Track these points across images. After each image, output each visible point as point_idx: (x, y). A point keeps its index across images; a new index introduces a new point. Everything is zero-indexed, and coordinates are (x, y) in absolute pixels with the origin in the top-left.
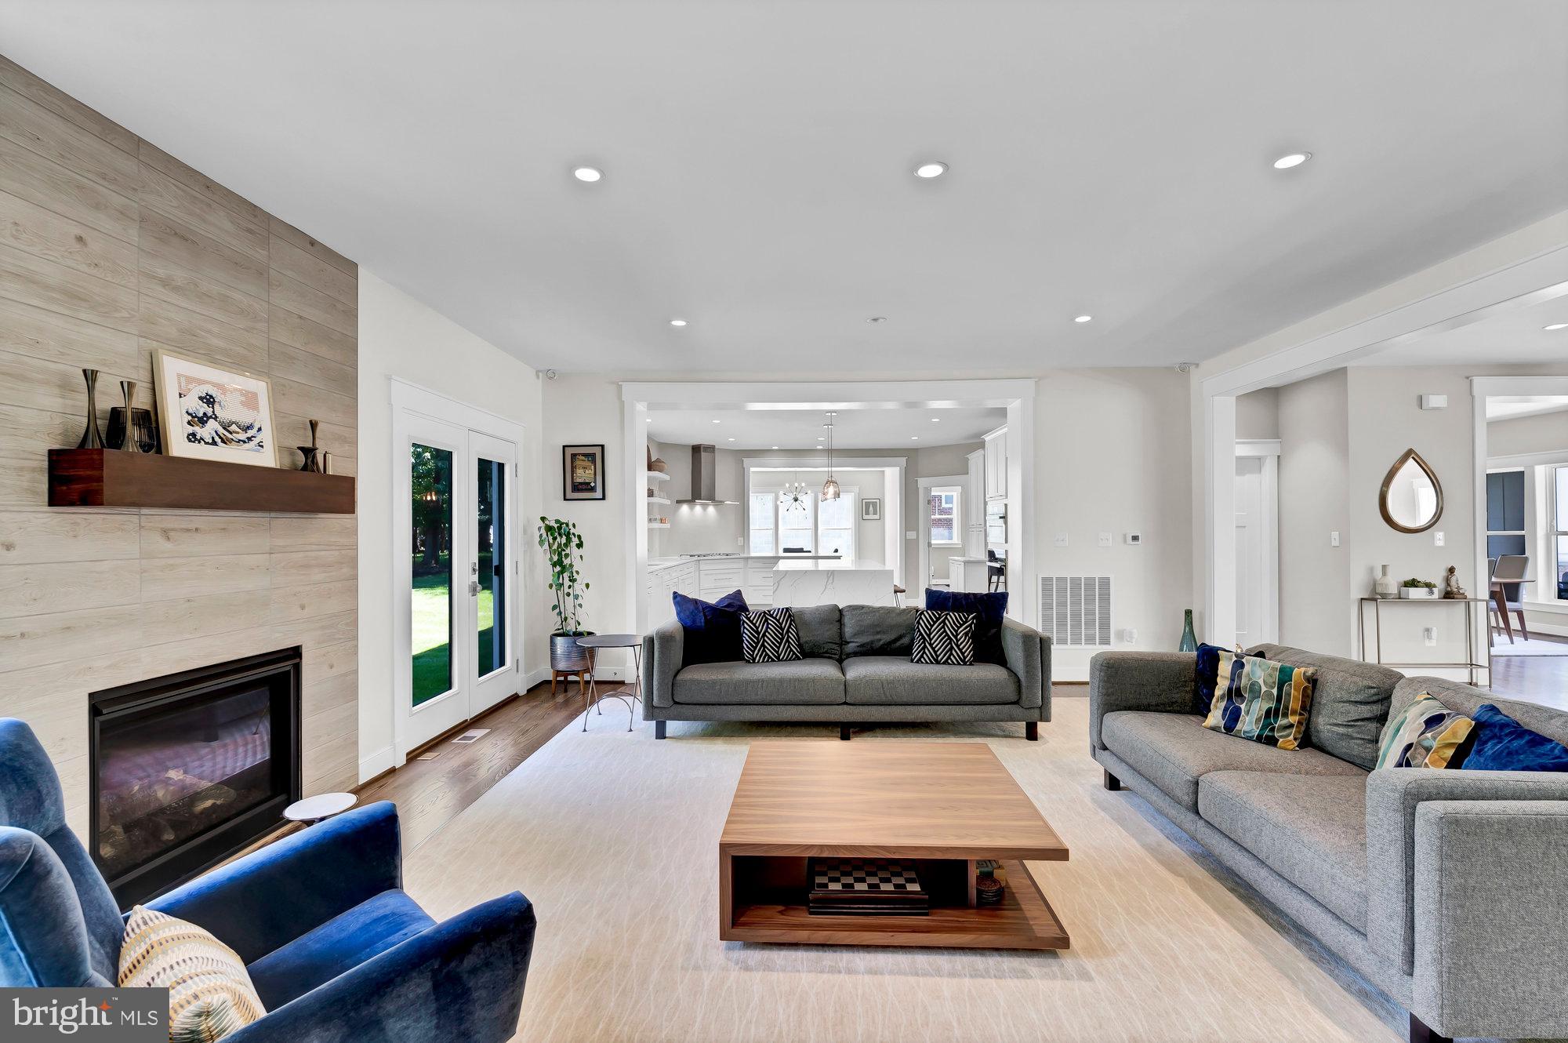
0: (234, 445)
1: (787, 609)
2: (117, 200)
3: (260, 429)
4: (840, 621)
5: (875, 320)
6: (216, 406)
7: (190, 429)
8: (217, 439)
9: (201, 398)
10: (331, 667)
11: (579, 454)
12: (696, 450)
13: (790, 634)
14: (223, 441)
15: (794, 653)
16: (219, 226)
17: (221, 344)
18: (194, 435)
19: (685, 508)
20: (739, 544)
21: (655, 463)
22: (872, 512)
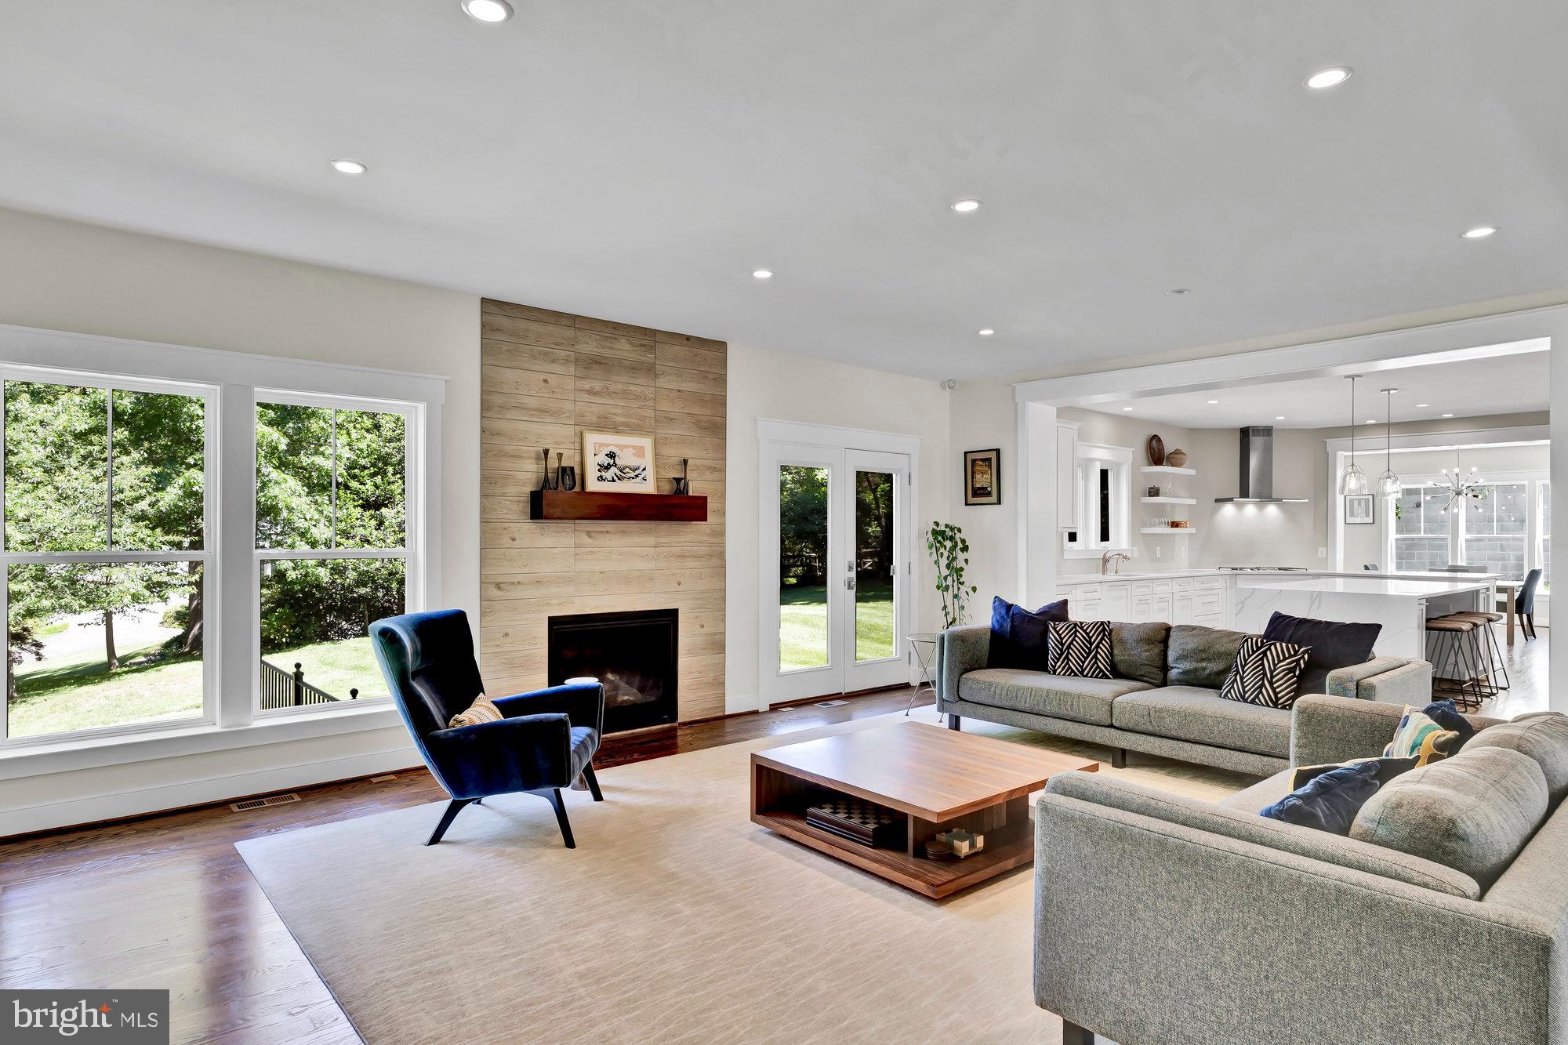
0: (625, 481)
1: (1102, 623)
2: (563, 353)
3: (644, 469)
4: (1165, 641)
5: (1180, 292)
6: (616, 458)
7: (599, 474)
8: (615, 478)
9: (607, 455)
10: (702, 626)
11: (976, 460)
12: (1245, 433)
13: (1099, 650)
14: (619, 479)
15: (1101, 670)
16: (624, 349)
17: (624, 420)
18: (601, 477)
19: (1228, 509)
20: (1319, 556)
21: (1175, 456)
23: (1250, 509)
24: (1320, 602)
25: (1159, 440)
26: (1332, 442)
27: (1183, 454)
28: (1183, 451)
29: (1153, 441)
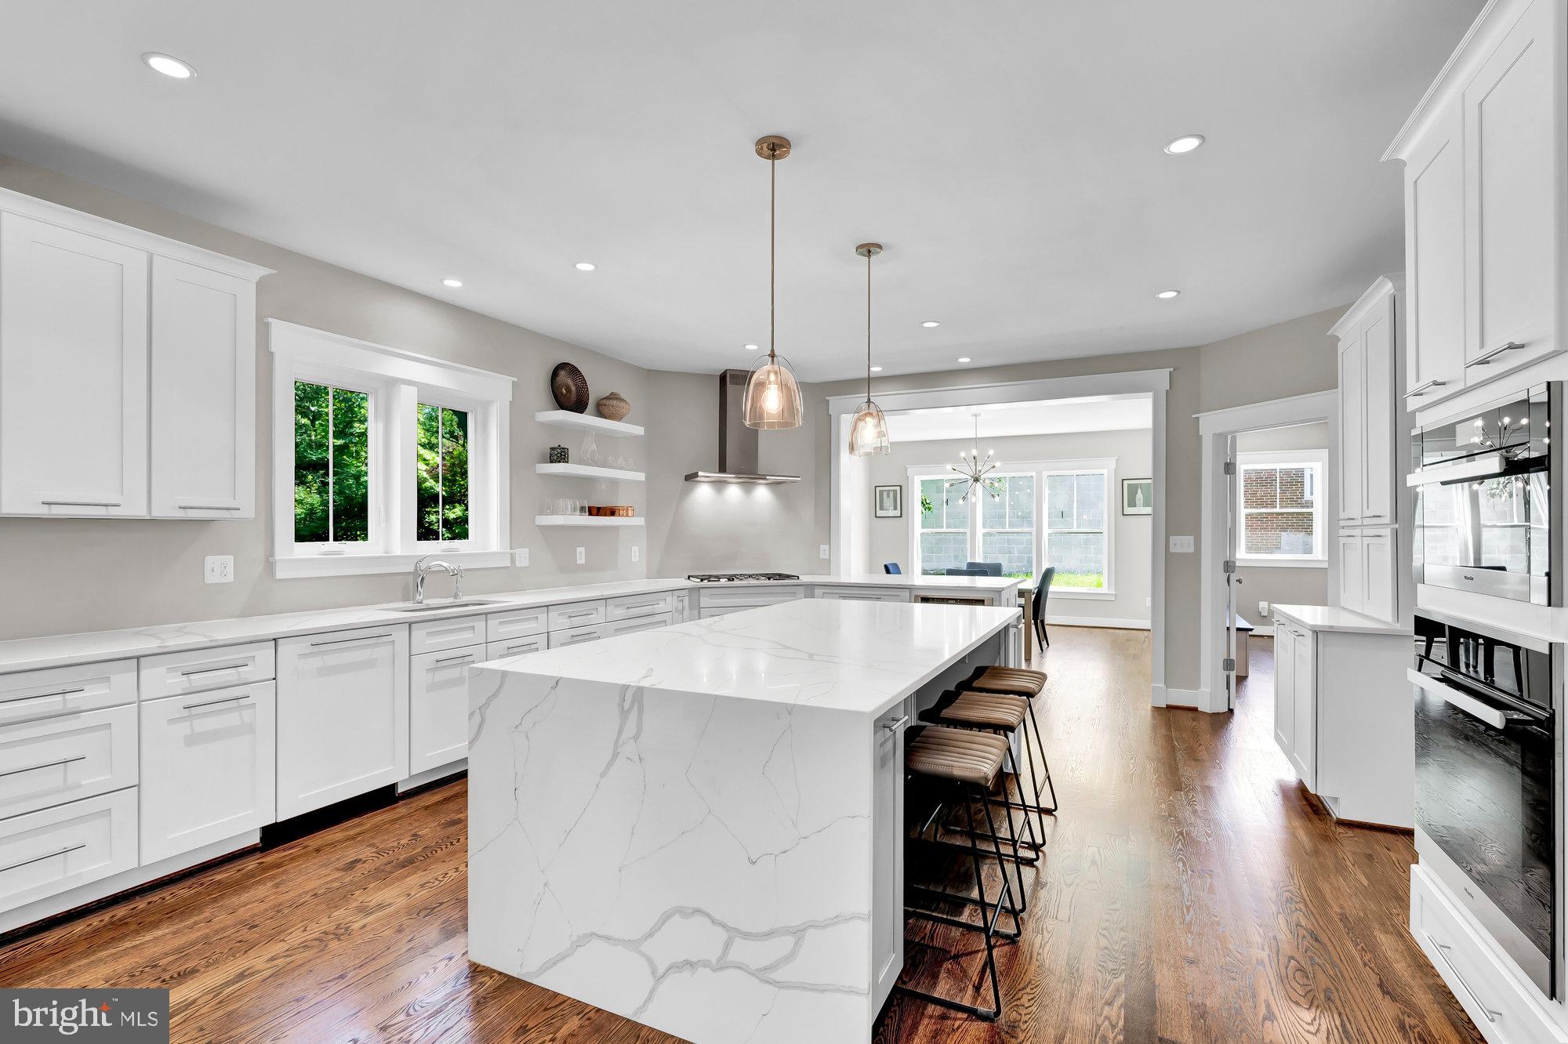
12: (723, 380)
19: (703, 491)
20: (822, 556)
21: (608, 402)
22: (1142, 501)
23: (734, 491)
24: (640, 722)
25: (574, 371)
26: (835, 402)
27: (622, 400)
28: (623, 396)
29: (562, 373)
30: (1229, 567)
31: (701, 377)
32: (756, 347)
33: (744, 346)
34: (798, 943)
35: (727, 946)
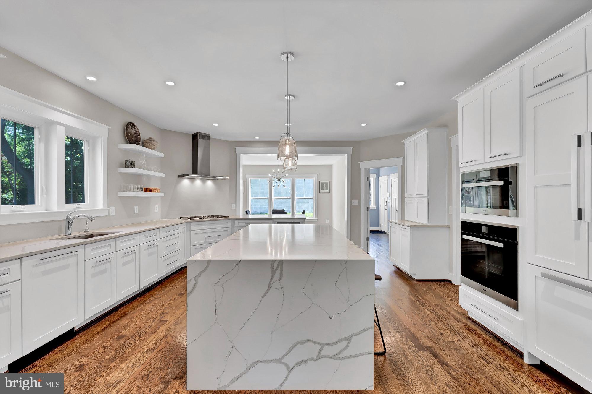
12: (195, 137)
19: (186, 182)
20: (232, 208)
21: (149, 142)
22: (325, 188)
23: (198, 182)
24: (281, 273)
25: (135, 127)
26: (238, 149)
27: (154, 141)
28: (155, 139)
29: (130, 127)
30: (368, 209)
31: (185, 134)
32: (218, 125)
33: (213, 124)
34: (349, 342)
35: (320, 350)
